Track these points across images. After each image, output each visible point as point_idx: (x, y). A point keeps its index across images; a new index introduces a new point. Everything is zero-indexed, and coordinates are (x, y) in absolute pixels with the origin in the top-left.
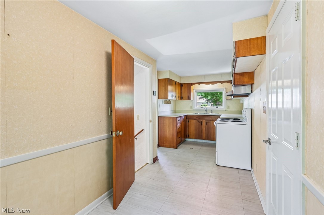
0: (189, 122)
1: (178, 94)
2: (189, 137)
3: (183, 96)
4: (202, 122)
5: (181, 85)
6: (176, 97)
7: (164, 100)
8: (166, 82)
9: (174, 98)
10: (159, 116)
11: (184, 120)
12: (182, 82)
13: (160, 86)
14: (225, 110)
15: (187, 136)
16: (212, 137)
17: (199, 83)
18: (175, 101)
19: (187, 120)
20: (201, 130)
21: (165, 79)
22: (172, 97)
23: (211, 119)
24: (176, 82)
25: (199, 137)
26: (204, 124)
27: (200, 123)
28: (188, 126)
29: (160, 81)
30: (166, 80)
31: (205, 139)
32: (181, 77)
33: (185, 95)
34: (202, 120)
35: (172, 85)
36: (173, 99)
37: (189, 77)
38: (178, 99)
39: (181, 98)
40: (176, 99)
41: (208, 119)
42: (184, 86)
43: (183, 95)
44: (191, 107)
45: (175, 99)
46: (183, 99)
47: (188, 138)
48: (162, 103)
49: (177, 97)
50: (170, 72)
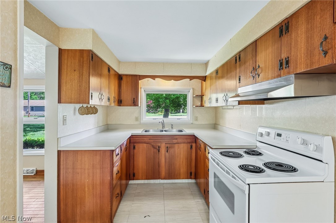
0: (134, 148)
1: (114, 94)
2: (135, 178)
3: (122, 98)
4: (159, 147)
5: (120, 77)
6: (109, 99)
7: (78, 106)
8: (85, 59)
9: (105, 102)
10: (59, 149)
11: (126, 149)
12: (121, 72)
13: (64, 67)
14: (192, 124)
15: (132, 175)
16: (176, 172)
17: (153, 77)
18: (107, 108)
19: (132, 145)
20: (159, 163)
21: (82, 51)
22: (101, 99)
23: (175, 141)
24: (109, 68)
25: (154, 174)
26: (163, 150)
27: (155, 150)
28: (132, 157)
29: (65, 56)
30: (85, 55)
31: (165, 179)
32: (119, 62)
33: (127, 95)
34: (159, 144)
35: (100, 75)
36: (103, 104)
37: (136, 64)
38: (113, 104)
39: (120, 102)
40: (110, 104)
41: (171, 142)
42: (124, 79)
43: (124, 97)
44: (137, 119)
45: (108, 103)
46: (122, 105)
47: (133, 180)
48: (75, 114)
49: (112, 100)
50: (95, 36)
